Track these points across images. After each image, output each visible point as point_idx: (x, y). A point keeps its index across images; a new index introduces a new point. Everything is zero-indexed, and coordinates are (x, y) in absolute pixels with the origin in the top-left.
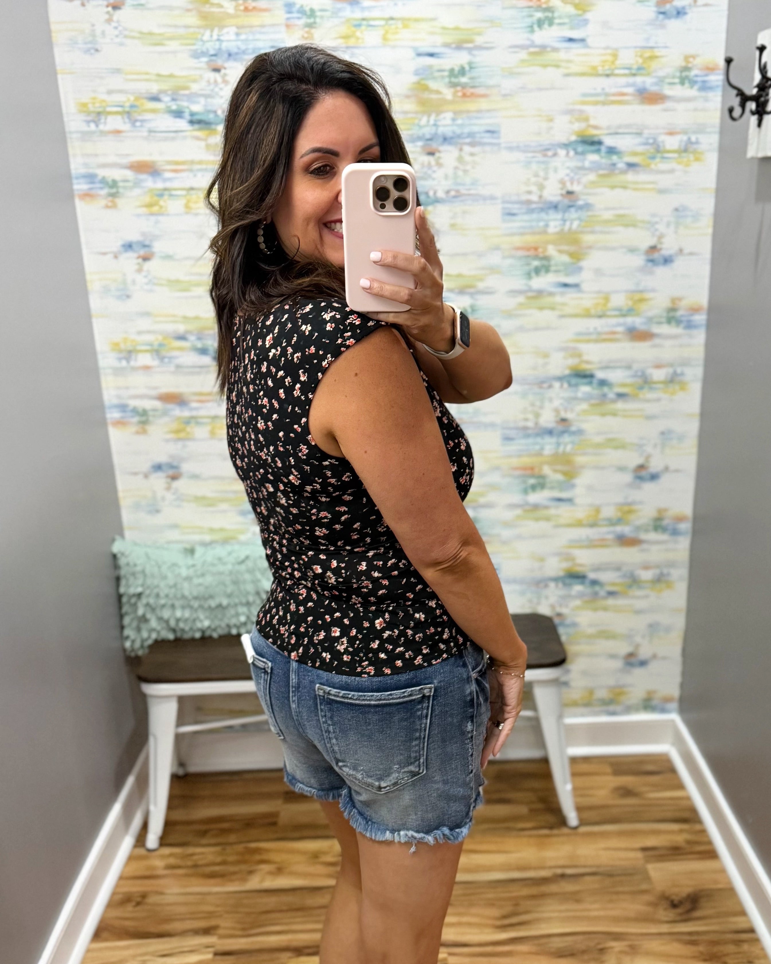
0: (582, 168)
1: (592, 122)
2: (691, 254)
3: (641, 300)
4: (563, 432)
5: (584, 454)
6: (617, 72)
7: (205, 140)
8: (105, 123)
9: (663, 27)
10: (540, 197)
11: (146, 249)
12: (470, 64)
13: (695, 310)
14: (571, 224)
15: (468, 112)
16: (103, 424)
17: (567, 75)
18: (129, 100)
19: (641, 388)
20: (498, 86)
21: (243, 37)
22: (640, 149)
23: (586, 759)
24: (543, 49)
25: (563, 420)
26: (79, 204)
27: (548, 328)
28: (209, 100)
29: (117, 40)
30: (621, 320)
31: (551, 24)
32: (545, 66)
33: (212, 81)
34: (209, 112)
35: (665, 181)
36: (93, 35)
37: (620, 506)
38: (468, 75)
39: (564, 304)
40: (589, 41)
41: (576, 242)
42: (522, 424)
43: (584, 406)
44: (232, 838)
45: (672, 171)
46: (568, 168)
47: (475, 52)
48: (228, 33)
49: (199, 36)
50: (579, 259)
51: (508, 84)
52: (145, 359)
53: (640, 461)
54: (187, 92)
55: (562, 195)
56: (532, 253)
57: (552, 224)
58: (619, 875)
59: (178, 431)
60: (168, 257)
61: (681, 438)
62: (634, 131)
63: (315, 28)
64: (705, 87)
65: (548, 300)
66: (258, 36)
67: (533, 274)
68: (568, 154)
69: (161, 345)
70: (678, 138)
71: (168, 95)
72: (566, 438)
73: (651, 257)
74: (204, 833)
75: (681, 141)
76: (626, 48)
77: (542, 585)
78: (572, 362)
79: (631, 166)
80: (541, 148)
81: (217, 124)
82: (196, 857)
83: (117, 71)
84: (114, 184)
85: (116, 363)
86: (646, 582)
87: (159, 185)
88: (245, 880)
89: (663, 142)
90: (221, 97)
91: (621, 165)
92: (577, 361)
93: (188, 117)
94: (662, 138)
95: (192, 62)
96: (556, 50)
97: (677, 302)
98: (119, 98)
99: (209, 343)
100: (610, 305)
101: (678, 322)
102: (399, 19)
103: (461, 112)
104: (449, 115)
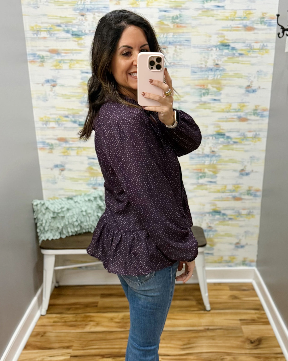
0: (222, 55)
1: (226, 38)
2: (263, 89)
3: (243, 106)
4: (213, 156)
5: (221, 165)
6: (236, 19)
7: (78, 42)
8: (40, 35)
9: (254, 2)
11: (54, 82)
12: (180, 15)
13: (264, 110)
14: (217, 76)
15: (179, 33)
16: (36, 149)
17: (217, 20)
18: (49, 26)
19: (243, 140)
20: (191, 23)
21: (93, 3)
22: (244, 48)
23: (220, 284)
24: (208, 9)
25: (213, 151)
26: (29, 65)
27: (208, 116)
28: (79, 27)
29: (45, 3)
30: (236, 113)
31: (211, 1)
32: (208, 16)
33: (81, 19)
35: (254, 60)
36: (37, 2)
37: (234, 185)
38: (179, 19)
39: (214, 107)
40: (226, 7)
41: (219, 83)
42: (197, 152)
43: (221, 146)
44: (80, 311)
45: (256, 57)
46: (216, 55)
47: (182, 11)
48: (87, 2)
49: (77, 3)
50: (220, 90)
51: (194, 23)
52: (52, 124)
53: (242, 168)
54: (71, 23)
55: (214, 65)
56: (202, 87)
57: (210, 76)
59: (64, 152)
61: (258, 159)
62: (242, 41)
64: (270, 25)
65: (208, 105)
66: (99, 3)
67: (202, 95)
68: (216, 49)
69: (59, 119)
71: (64, 24)
72: (214, 158)
73: (248, 90)
74: (69, 309)
75: (260, 45)
76: (240, 10)
77: (203, 215)
78: (217, 129)
79: (241, 54)
80: (207, 47)
81: (82, 36)
82: (65, 319)
83: (45, 15)
84: (43, 57)
85: (41, 126)
86: (243, 215)
87: (60, 58)
88: (84, 328)
89: (253, 46)
90: (84, 26)
91: (237, 54)
92: (218, 129)
93: (71, 33)
94: (253, 44)
95: (74, 13)
96: (212, 10)
97: (257, 107)
98: (46, 25)
99: (77, 119)
100: (232, 108)
101: (258, 115)
103: (176, 33)
104: (172, 34)
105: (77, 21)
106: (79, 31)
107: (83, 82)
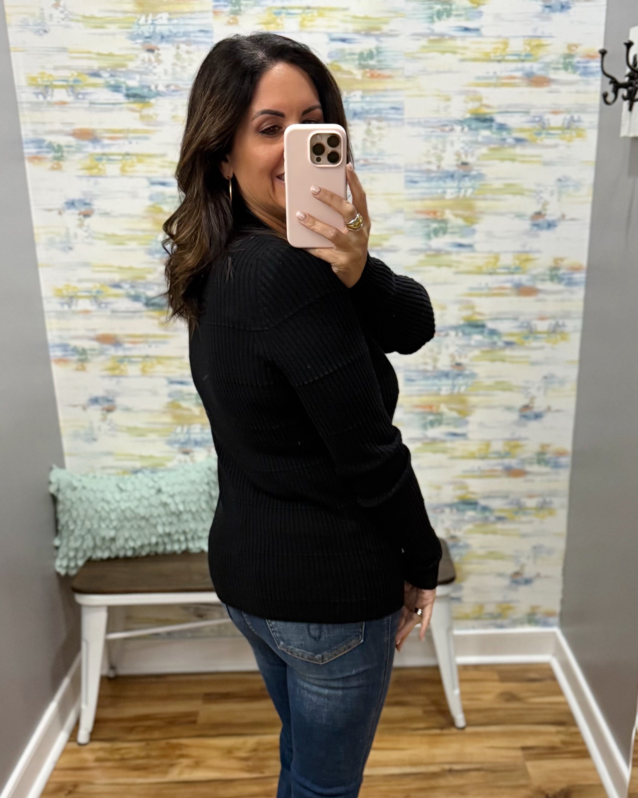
0: (476, 142)
1: (485, 102)
2: (572, 219)
3: (527, 260)
4: (459, 375)
5: (477, 395)
6: (507, 58)
7: (140, 112)
8: (52, 95)
9: (549, 19)
11: (87, 207)
12: (377, 48)
13: (575, 269)
14: (466, 192)
15: (376, 90)
16: (47, 362)
17: (463, 60)
18: (73, 75)
19: (527, 337)
20: (403, 69)
21: (175, 22)
22: (527, 126)
23: (477, 667)
24: (442, 37)
25: (458, 365)
26: (29, 166)
27: (446, 283)
28: (144, 77)
29: (63, 23)
30: (509, 277)
31: (449, 15)
32: (444, 52)
33: (146, 60)
34: (143, 87)
35: (549, 154)
36: (42, 18)
37: (508, 441)
38: (376, 59)
39: (459, 262)
40: (484, 31)
41: (470, 207)
42: (422, 367)
43: (477, 352)
44: (157, 734)
45: (555, 146)
46: (463, 142)
47: (383, 39)
48: (161, 18)
49: (136, 21)
50: (473, 223)
51: (411, 67)
52: (84, 304)
53: (525, 402)
54: (123, 69)
55: (457, 165)
56: (431, 216)
57: (449, 191)
59: (112, 369)
61: (562, 382)
62: (522, 110)
63: (240, 14)
65: (445, 258)
66: (189, 21)
67: (432, 235)
68: (463, 129)
69: (98, 292)
70: (562, 116)
71: (107, 72)
72: (460, 381)
73: (536, 222)
74: (131, 730)
75: (565, 119)
76: (516, 37)
77: (438, 510)
78: (466, 313)
79: (519, 141)
80: (440, 124)
81: (150, 97)
82: (123, 752)
83: (63, 50)
84: (59, 149)
85: (58, 307)
86: (531, 509)
87: (99, 150)
88: (166, 772)
89: (548, 120)
90: (155, 74)
91: (510, 140)
92: (470, 312)
93: (125, 91)
94: (547, 117)
95: (129, 43)
96: (453, 38)
97: (559, 262)
98: (65, 73)
99: (141, 290)
100: (500, 264)
101: (560, 279)
102: (315, 8)
103: (369, 91)
104: (359, 93)
105: (138, 63)
107: (153, 206)
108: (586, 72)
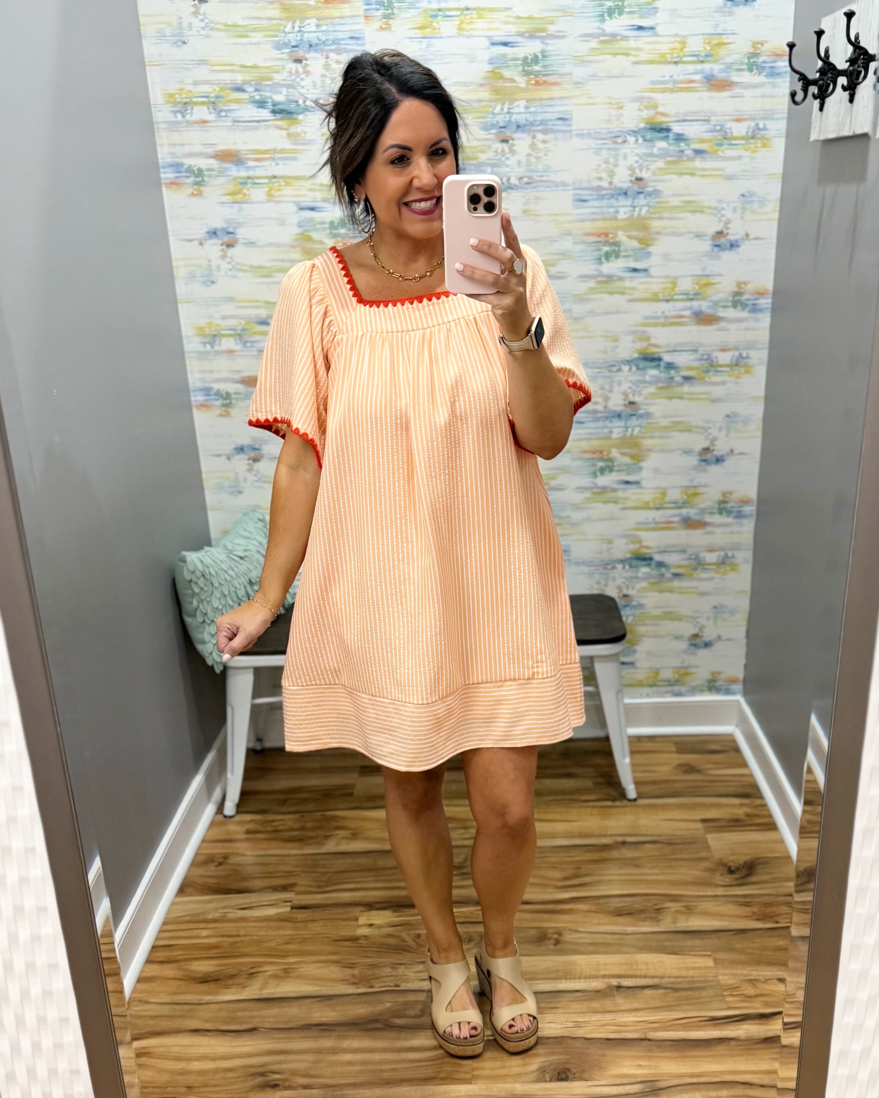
0: (652, 155)
1: (660, 109)
2: (757, 239)
3: (708, 285)
4: (632, 415)
5: (652, 437)
6: (685, 59)
7: (287, 130)
8: (192, 113)
9: (731, 13)
10: (611, 183)
11: (230, 236)
12: (543, 52)
13: (761, 294)
14: (640, 210)
15: (541, 100)
16: (188, 406)
17: (637, 63)
18: (214, 90)
19: (707, 371)
20: (571, 74)
21: (323, 28)
22: (708, 136)
23: (651, 738)
24: (613, 37)
25: (632, 403)
26: (166, 193)
27: (618, 312)
28: (291, 90)
29: (203, 32)
30: (688, 304)
31: (621, 13)
32: (616, 54)
33: (293, 71)
36: (182, 28)
37: (685, 489)
38: (541, 63)
39: (633, 289)
40: (659, 29)
41: (645, 228)
43: (652, 389)
45: (739, 158)
46: (637, 154)
47: (548, 41)
48: (309, 24)
49: (282, 28)
50: (648, 245)
51: (579, 72)
52: (228, 343)
53: (706, 444)
54: (269, 83)
55: (631, 181)
56: (602, 239)
57: (622, 210)
58: (678, 844)
60: (251, 244)
61: (746, 421)
62: (702, 118)
63: (391, 18)
65: (617, 285)
66: (338, 28)
67: (603, 260)
68: (636, 140)
69: (243, 330)
70: (746, 124)
71: (251, 86)
72: (634, 422)
73: (717, 242)
75: (748, 128)
76: (694, 35)
77: (609, 567)
78: (640, 345)
79: (698, 152)
80: (611, 135)
81: (298, 113)
83: (203, 62)
84: (200, 172)
85: (201, 348)
86: (710, 564)
87: (244, 174)
89: (730, 129)
90: (303, 87)
91: (688, 152)
92: (645, 344)
93: (270, 107)
94: (729, 125)
95: (275, 54)
96: (625, 38)
97: (743, 286)
98: (206, 89)
100: (677, 289)
101: (744, 306)
102: (474, 9)
103: (534, 100)
104: (523, 103)
105: (285, 75)
106: (291, 101)
107: (302, 234)
108: (773, 73)
